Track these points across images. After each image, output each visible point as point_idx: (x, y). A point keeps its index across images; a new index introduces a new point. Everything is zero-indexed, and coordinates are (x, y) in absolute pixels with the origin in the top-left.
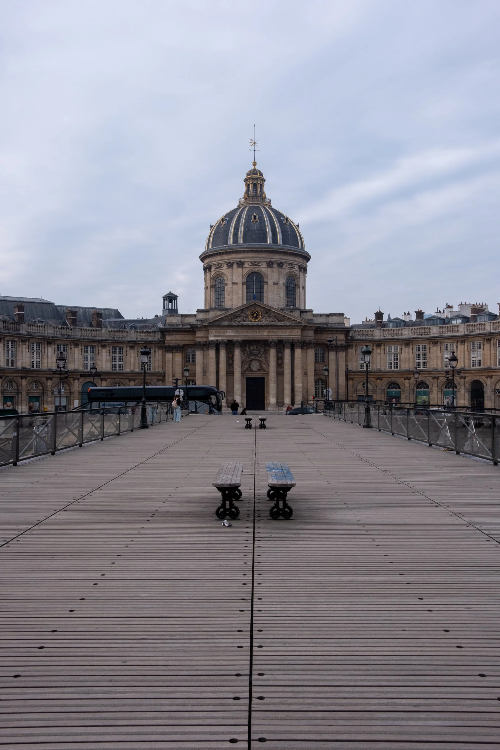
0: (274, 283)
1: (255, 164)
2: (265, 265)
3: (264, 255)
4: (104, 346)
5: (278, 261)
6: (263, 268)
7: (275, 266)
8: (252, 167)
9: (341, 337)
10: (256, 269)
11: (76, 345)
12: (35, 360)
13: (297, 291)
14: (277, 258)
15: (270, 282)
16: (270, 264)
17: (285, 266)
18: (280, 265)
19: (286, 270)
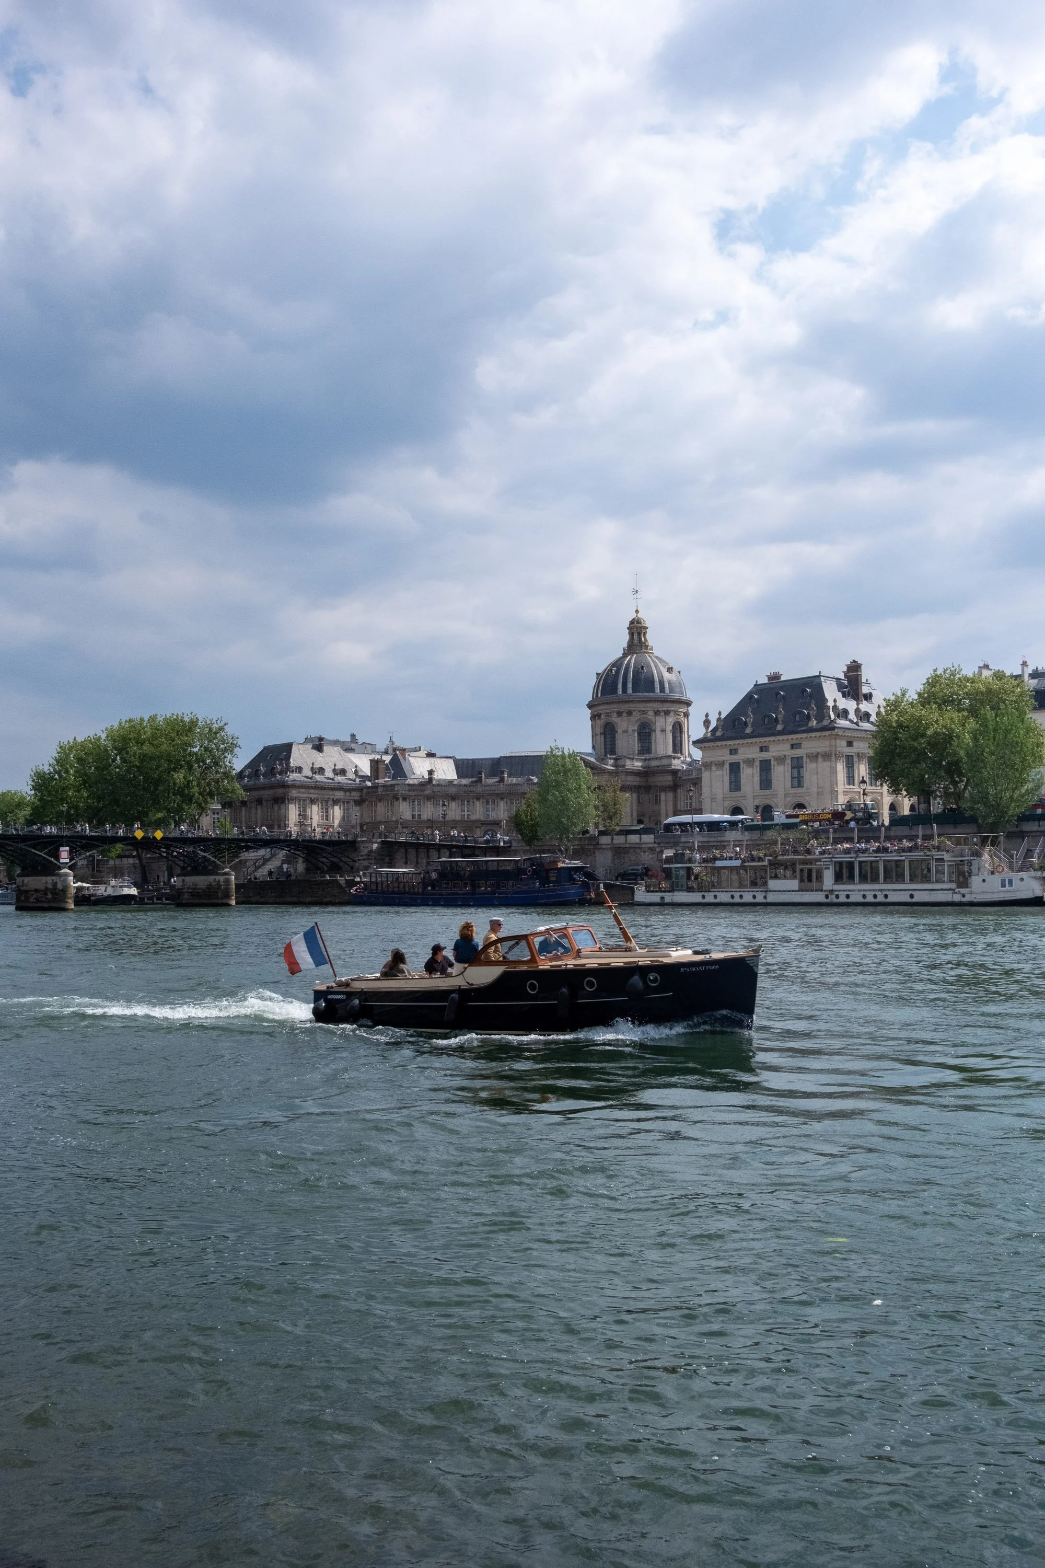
0: (624, 731)
1: (637, 611)
2: (615, 715)
3: (614, 706)
4: (502, 799)
5: (627, 710)
6: (615, 719)
7: (625, 714)
8: (634, 615)
9: (670, 777)
10: (609, 720)
11: (478, 799)
12: (416, 813)
13: (653, 735)
14: (624, 708)
15: (620, 731)
16: (620, 714)
17: (634, 713)
18: (630, 713)
19: (636, 716)
